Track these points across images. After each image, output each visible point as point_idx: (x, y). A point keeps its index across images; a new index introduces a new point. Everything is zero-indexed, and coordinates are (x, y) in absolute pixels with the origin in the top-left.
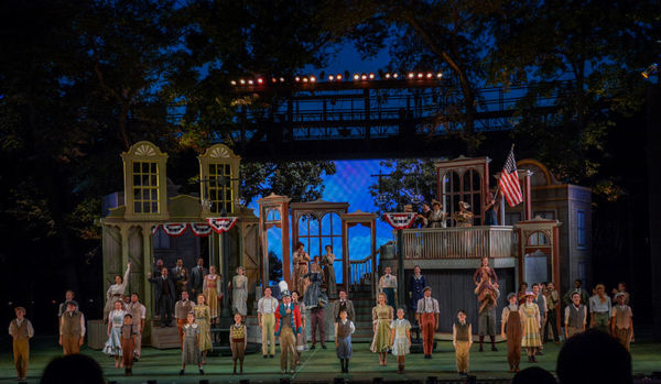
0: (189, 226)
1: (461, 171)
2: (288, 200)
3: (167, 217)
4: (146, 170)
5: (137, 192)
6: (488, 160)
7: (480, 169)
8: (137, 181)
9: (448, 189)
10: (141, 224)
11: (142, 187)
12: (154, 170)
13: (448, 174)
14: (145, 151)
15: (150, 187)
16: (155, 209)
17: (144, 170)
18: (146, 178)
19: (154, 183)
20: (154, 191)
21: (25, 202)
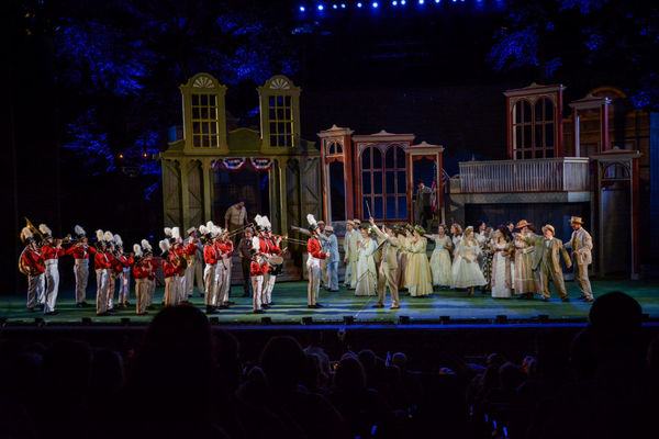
0: (248, 160)
1: (533, 100)
2: (350, 132)
3: (227, 151)
4: (204, 103)
5: (196, 126)
6: (562, 88)
7: (553, 97)
8: (195, 114)
9: (518, 120)
10: (201, 159)
11: (201, 120)
12: (213, 103)
13: (518, 104)
14: (203, 83)
15: (209, 120)
16: (214, 143)
17: (203, 103)
18: (205, 111)
19: (213, 116)
20: (214, 125)
21: (83, 137)
